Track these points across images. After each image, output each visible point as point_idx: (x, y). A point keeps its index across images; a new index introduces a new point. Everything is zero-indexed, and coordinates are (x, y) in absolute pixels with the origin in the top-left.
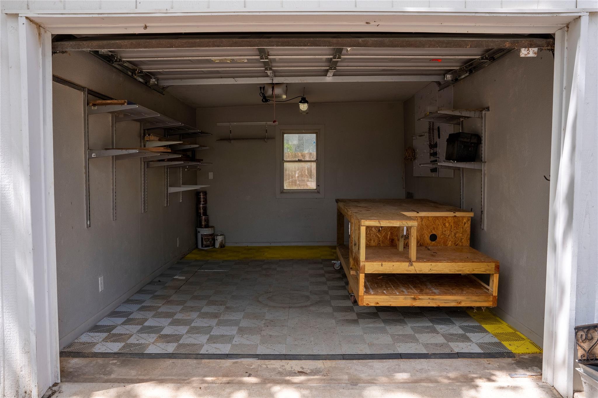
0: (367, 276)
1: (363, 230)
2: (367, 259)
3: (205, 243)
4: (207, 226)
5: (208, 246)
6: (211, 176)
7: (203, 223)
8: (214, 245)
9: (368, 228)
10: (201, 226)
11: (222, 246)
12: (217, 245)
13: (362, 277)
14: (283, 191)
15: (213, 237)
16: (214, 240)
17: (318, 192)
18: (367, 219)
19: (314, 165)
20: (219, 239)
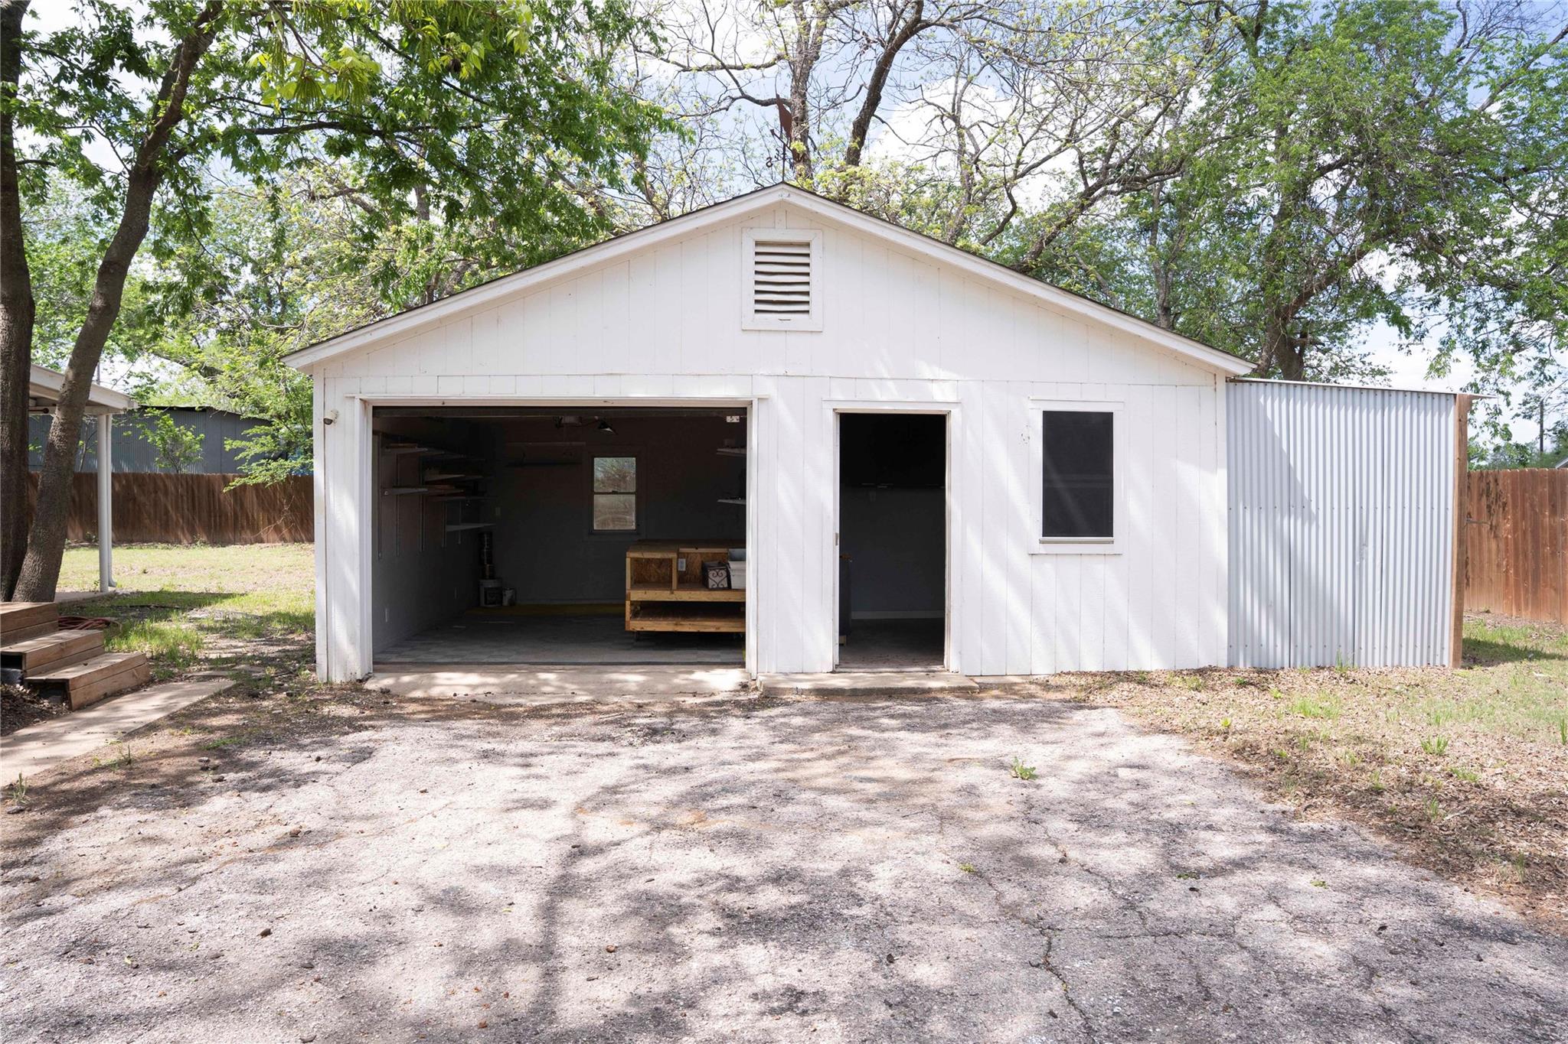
0: (633, 603)
1: (628, 561)
2: (632, 588)
3: (489, 598)
4: (492, 577)
5: (494, 603)
6: (498, 511)
7: (487, 574)
8: (501, 602)
9: (635, 561)
10: (484, 577)
11: (512, 603)
12: (506, 603)
13: (628, 603)
14: (592, 532)
15: (499, 592)
16: (501, 596)
17: (638, 534)
18: (634, 551)
19: (633, 498)
20: (508, 594)
